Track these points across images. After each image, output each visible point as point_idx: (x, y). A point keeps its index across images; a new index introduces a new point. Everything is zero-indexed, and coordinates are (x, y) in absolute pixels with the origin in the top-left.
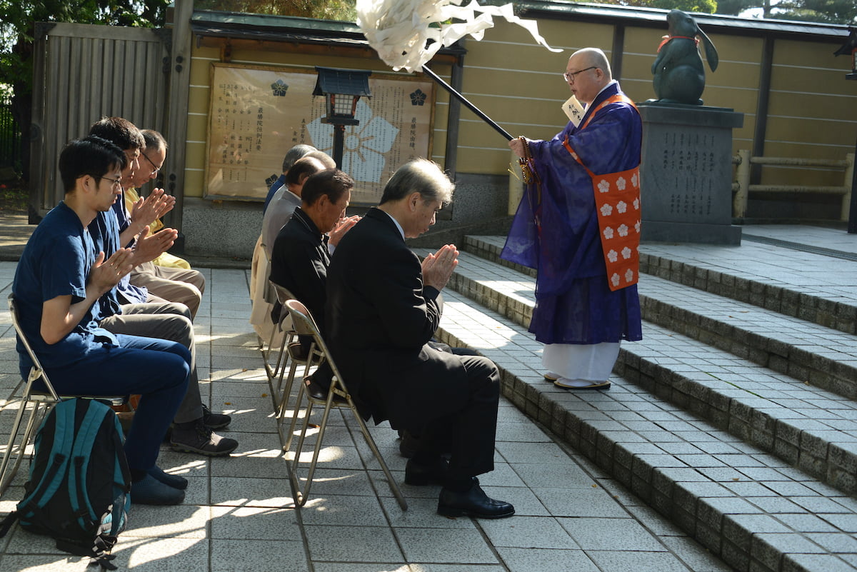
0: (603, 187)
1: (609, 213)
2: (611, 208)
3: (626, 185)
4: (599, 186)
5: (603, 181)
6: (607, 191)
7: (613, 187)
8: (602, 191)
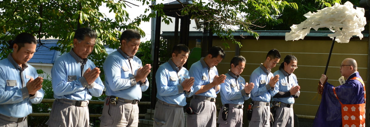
0: (345, 109)
1: (347, 119)
2: (348, 117)
3: (355, 110)
4: (344, 108)
5: (346, 107)
6: (347, 110)
7: (350, 110)
8: (345, 110)
